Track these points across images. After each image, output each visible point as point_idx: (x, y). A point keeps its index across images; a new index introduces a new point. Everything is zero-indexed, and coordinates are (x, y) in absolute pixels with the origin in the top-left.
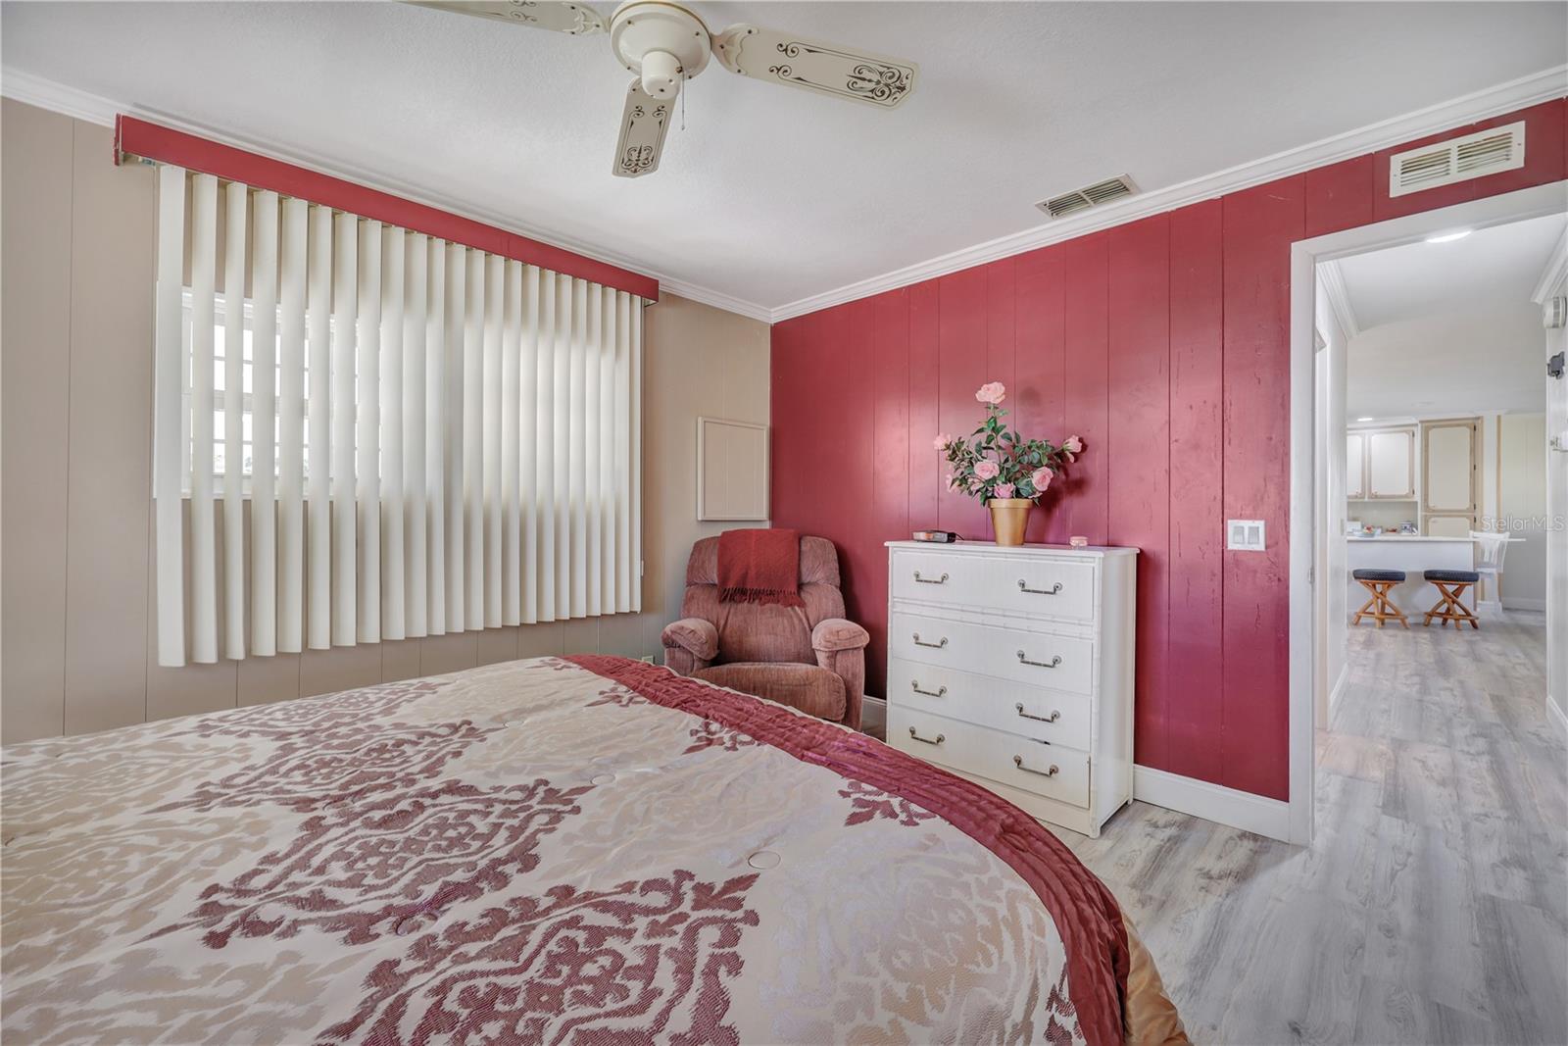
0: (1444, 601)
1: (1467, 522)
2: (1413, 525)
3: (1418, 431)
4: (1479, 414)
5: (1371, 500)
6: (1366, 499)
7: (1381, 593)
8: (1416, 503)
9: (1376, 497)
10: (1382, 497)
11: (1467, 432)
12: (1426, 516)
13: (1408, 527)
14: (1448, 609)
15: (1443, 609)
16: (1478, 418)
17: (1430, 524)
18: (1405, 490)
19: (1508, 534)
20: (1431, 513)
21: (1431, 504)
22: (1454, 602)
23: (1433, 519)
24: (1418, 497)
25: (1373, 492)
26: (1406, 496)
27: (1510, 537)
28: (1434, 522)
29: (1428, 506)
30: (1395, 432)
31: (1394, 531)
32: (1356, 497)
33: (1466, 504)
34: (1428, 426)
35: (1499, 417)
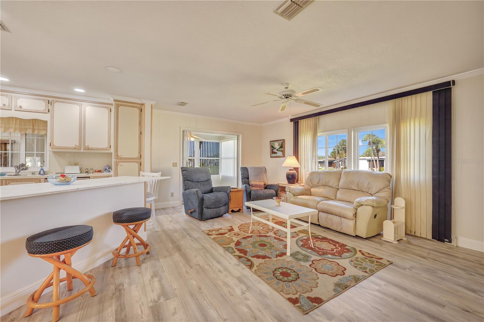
0: (128, 238)
1: (136, 165)
2: (110, 168)
3: (113, 108)
4: (143, 101)
5: (85, 151)
6: (82, 151)
7: (64, 262)
8: (112, 153)
9: (89, 149)
10: (92, 149)
11: (137, 111)
12: (117, 161)
13: (107, 169)
14: (130, 243)
15: (127, 243)
16: (143, 104)
17: (119, 166)
18: (105, 145)
19: (160, 173)
20: (120, 159)
21: (119, 154)
22: (134, 237)
23: (120, 164)
24: (112, 150)
25: (86, 145)
26: (106, 149)
27: (162, 176)
28: (120, 165)
29: (118, 155)
30: (100, 107)
31: (100, 171)
32: (75, 148)
33: (136, 155)
34: (119, 104)
35: (152, 105)
